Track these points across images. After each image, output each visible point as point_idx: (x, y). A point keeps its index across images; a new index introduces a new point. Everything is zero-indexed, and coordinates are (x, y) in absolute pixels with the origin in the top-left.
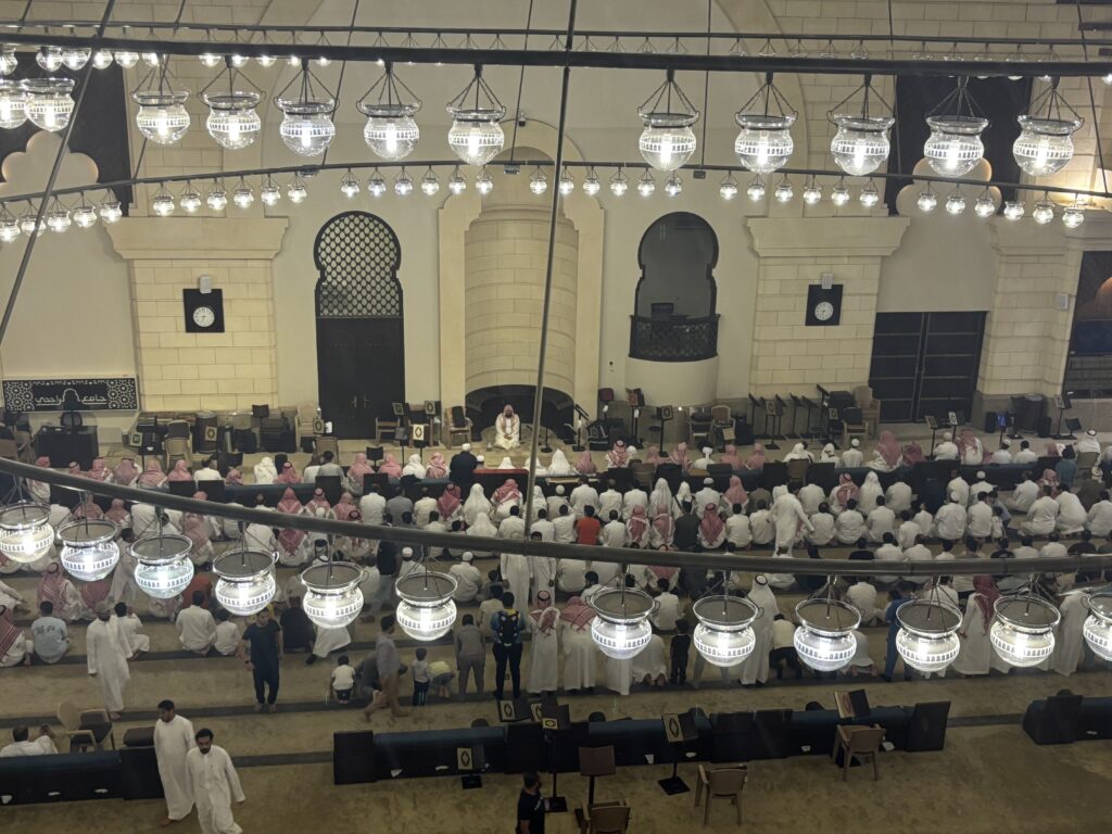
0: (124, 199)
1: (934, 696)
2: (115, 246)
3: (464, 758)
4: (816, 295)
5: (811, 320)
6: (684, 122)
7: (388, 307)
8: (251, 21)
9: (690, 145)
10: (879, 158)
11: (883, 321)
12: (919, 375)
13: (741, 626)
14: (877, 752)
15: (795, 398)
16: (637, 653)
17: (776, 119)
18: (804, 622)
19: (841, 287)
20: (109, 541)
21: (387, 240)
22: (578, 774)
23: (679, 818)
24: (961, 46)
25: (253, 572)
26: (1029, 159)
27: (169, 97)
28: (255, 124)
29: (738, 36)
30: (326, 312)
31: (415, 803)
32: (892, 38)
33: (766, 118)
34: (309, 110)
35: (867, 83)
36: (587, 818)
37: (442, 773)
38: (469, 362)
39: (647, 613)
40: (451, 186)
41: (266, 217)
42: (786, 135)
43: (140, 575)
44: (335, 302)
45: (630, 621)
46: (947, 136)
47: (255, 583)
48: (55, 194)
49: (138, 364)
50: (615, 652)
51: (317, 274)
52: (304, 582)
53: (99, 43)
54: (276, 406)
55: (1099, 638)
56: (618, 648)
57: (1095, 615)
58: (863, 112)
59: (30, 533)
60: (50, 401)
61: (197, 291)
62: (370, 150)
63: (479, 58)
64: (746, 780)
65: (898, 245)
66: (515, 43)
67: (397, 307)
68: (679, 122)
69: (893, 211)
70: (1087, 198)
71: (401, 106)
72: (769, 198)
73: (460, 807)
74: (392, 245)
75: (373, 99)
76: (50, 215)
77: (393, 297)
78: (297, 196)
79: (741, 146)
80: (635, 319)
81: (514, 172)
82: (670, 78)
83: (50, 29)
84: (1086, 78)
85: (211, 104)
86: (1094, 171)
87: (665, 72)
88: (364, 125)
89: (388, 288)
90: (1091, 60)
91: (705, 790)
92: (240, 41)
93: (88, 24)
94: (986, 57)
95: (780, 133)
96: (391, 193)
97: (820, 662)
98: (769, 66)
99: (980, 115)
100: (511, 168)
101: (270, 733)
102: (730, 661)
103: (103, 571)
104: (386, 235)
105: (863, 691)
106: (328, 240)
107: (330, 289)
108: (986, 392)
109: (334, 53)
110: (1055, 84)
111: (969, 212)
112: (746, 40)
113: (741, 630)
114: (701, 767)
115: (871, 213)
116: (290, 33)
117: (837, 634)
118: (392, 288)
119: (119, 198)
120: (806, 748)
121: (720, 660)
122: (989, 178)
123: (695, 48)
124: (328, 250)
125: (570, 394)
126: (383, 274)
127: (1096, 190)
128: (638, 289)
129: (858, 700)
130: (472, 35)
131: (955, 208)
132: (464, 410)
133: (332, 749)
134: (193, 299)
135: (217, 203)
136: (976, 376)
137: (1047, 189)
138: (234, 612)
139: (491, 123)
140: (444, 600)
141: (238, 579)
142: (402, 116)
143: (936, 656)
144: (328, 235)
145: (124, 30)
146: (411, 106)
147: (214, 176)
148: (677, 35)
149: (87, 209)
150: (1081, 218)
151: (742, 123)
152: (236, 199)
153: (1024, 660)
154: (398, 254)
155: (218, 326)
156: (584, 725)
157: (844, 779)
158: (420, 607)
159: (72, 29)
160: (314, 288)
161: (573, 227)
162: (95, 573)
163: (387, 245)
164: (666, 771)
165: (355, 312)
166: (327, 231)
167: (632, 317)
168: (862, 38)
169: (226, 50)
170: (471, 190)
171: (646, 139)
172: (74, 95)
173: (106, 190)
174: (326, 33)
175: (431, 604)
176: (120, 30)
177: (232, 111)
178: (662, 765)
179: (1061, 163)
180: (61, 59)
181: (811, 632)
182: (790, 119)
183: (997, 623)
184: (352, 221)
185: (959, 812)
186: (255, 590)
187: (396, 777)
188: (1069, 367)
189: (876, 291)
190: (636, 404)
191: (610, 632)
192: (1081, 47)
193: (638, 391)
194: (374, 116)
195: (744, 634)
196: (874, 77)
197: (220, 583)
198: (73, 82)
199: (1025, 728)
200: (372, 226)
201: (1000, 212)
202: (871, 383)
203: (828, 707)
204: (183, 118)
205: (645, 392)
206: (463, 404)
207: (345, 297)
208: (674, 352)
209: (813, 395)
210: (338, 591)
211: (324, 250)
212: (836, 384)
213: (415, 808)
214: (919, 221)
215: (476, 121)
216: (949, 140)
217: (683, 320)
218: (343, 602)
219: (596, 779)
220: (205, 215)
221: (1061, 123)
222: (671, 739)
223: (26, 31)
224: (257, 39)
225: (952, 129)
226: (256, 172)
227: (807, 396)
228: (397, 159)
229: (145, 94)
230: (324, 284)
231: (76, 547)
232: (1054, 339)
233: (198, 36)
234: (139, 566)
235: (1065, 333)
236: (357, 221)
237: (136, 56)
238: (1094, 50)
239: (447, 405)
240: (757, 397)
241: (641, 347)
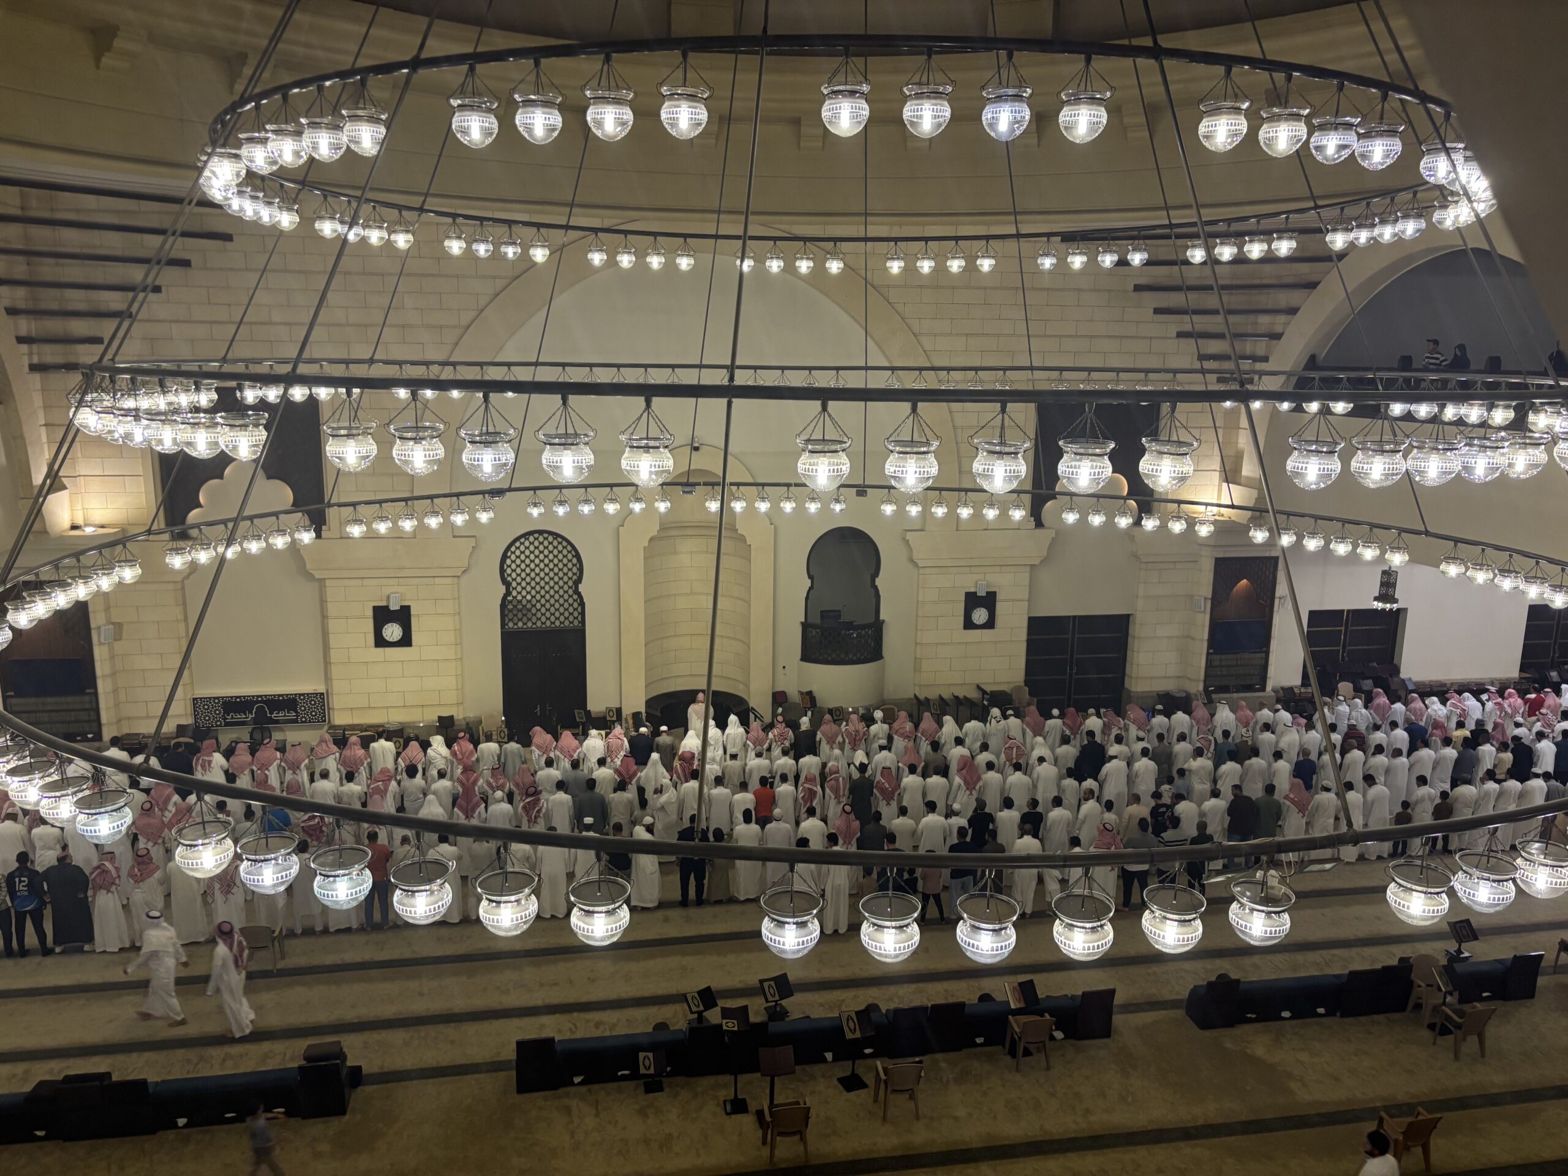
0: (318, 522)
1: (1097, 982)
2: (308, 566)
3: (646, 1061)
4: (972, 601)
5: (969, 624)
6: (838, 447)
7: (571, 618)
8: (441, 358)
9: (844, 468)
10: (1017, 477)
11: (1035, 624)
12: (1071, 675)
13: (906, 922)
14: (1047, 1041)
15: (957, 698)
16: (806, 951)
17: (922, 444)
18: (965, 916)
19: (994, 593)
20: (289, 854)
21: (570, 556)
22: (758, 1075)
23: (857, 1115)
24: (1095, 375)
25: (430, 881)
26: (1154, 476)
27: (357, 428)
28: (439, 452)
29: (893, 369)
30: (511, 625)
31: (597, 1109)
32: (1032, 368)
33: (912, 443)
34: (490, 439)
35: (1003, 410)
36: (768, 1118)
37: (624, 1078)
38: (649, 669)
39: (815, 912)
40: (631, 505)
41: (454, 537)
42: (931, 458)
43: (319, 887)
44: (520, 615)
45: (799, 920)
46: (1078, 457)
47: (432, 892)
48: (251, 518)
49: (328, 679)
50: (784, 951)
51: (503, 589)
52: (479, 890)
53: (290, 380)
54: (461, 717)
55: (1244, 923)
56: (787, 947)
57: (1239, 902)
58: (1001, 437)
59: (210, 847)
60: (240, 717)
61: (387, 607)
62: (548, 475)
63: (649, 391)
64: (923, 1074)
65: (1045, 554)
66: (688, 378)
67: (580, 618)
68: (833, 448)
69: (1039, 524)
70: (1215, 509)
71: (576, 435)
72: (926, 513)
73: (643, 1112)
74: (575, 561)
75: (550, 429)
76: (245, 538)
77: (575, 609)
78: (484, 517)
79: (890, 468)
80: (805, 626)
81: (691, 492)
82: (824, 408)
83: (251, 366)
84: (1208, 404)
85: (397, 434)
86: (1220, 486)
87: (819, 403)
88: (543, 451)
89: (571, 601)
90: (1211, 388)
91: (882, 1086)
92: (432, 377)
93: (284, 362)
94: (1117, 385)
95: (926, 456)
96: (574, 513)
97: (981, 955)
98: (914, 397)
99: (1106, 438)
100: (687, 489)
101: (452, 1042)
102: (897, 956)
103: (282, 883)
104: (569, 552)
105: (1032, 981)
106: (513, 557)
107: (515, 603)
108: (1133, 689)
109: (518, 387)
110: (1173, 409)
111: (1110, 523)
112: (899, 372)
113: (907, 926)
114: (878, 1063)
115: (1019, 527)
116: (478, 368)
117: (997, 927)
118: (575, 600)
119: (313, 521)
120: (980, 1040)
121: (886, 956)
122: (1125, 493)
123: (853, 380)
124: (514, 566)
125: (745, 697)
126: (566, 588)
127: (1223, 502)
128: (807, 598)
129: (1027, 990)
130: (649, 370)
131: (1097, 520)
132: (644, 715)
133: (515, 1057)
134: (382, 615)
135: (408, 525)
136: (1124, 674)
137: (1180, 502)
138: (411, 921)
139: (661, 450)
140: (617, 905)
141: (415, 889)
142: (577, 444)
143: (1091, 945)
144: (514, 553)
145: (321, 366)
146: (586, 435)
147: (406, 500)
148: (838, 369)
149: (282, 532)
150: (1212, 528)
151: (891, 448)
152: (426, 521)
153: (1175, 947)
154: (581, 570)
155: (406, 641)
156: (763, 1026)
157: (1018, 1070)
158: (593, 912)
159: (271, 366)
160: (500, 602)
161: (745, 541)
162: (275, 886)
163: (570, 561)
164: (844, 1069)
165: (539, 624)
166: (513, 549)
167: (802, 623)
168: (1005, 369)
169: (415, 385)
170: (650, 509)
171: (804, 463)
172: (267, 427)
173: (300, 514)
174: (512, 368)
175: (604, 909)
176: (317, 366)
177: (417, 440)
178: (841, 1063)
179: (1182, 479)
180: (260, 393)
181: (973, 926)
182: (935, 444)
183: (1147, 912)
184: (536, 539)
185: (1130, 1099)
186: (433, 898)
187: (579, 1084)
188: (1209, 665)
189: (1027, 597)
190: (809, 705)
191: (779, 931)
192: (1201, 375)
193: (810, 693)
194: (550, 444)
195: (909, 930)
196: (1009, 405)
197: (398, 892)
198: (267, 415)
199: (1187, 1013)
200: (555, 543)
201: (1138, 523)
202: (1027, 682)
203: (999, 997)
204: (370, 447)
205: (816, 694)
206: (643, 710)
207: (530, 610)
208: (842, 656)
209: (974, 695)
210: (513, 898)
211: (509, 566)
212: (995, 683)
213: (597, 1115)
214: (1062, 533)
215: (647, 448)
216: (1080, 460)
217: (850, 625)
218: (518, 909)
219: (776, 1079)
220: (397, 535)
221: (1180, 443)
222: (849, 1036)
223: (227, 368)
224: (447, 374)
225: (1082, 451)
226: (445, 496)
227: (969, 696)
228: (575, 482)
229: (335, 425)
230: (510, 598)
231: (255, 861)
232: (1193, 639)
233: (391, 372)
234: (318, 878)
235: (1203, 633)
236: (541, 539)
237: (332, 390)
238: (1211, 378)
239: (627, 712)
240: (922, 697)
241: (810, 654)
